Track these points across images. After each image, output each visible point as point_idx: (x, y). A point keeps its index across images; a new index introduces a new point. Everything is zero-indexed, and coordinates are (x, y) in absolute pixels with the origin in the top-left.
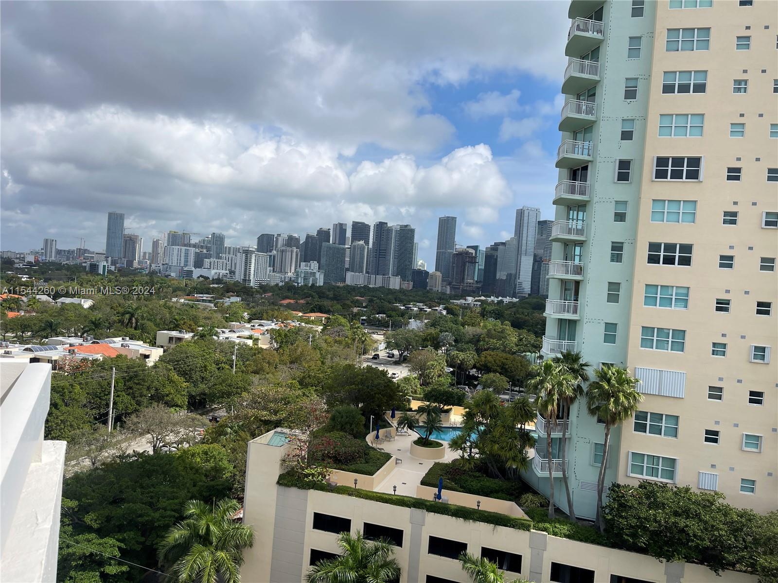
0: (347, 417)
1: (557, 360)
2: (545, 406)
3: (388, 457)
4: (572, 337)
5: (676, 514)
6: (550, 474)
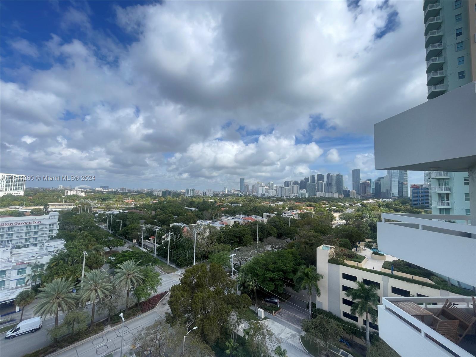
3: (364, 257)
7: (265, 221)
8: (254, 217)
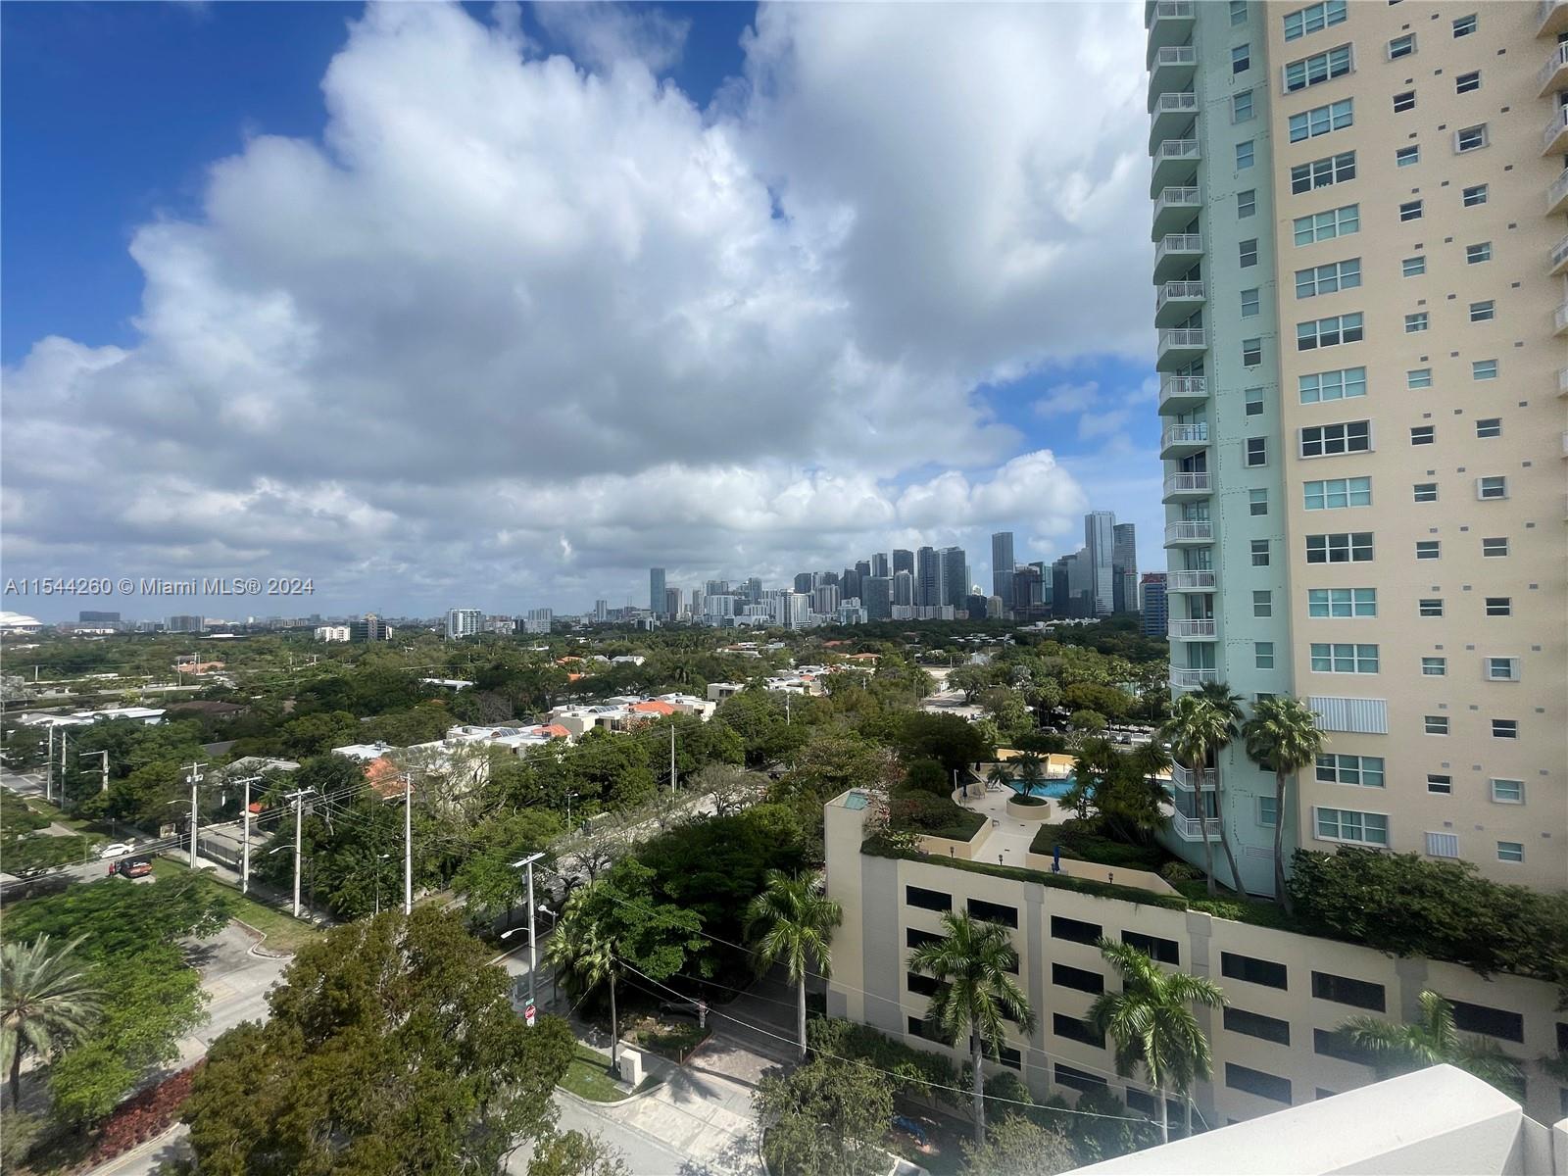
0: (928, 772)
1: (1197, 695)
2: (1188, 752)
3: (982, 819)
4: (1210, 663)
5: (1403, 891)
6: (1205, 838)
7: (709, 709)
8: (671, 699)
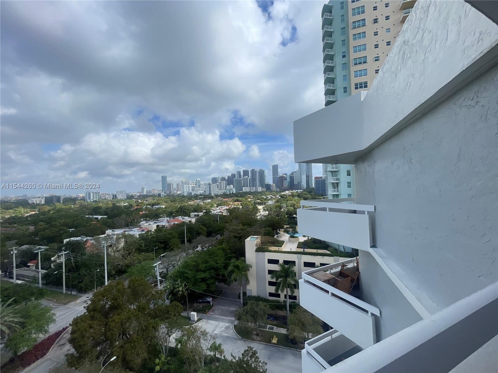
7: (193, 220)
8: (180, 218)
